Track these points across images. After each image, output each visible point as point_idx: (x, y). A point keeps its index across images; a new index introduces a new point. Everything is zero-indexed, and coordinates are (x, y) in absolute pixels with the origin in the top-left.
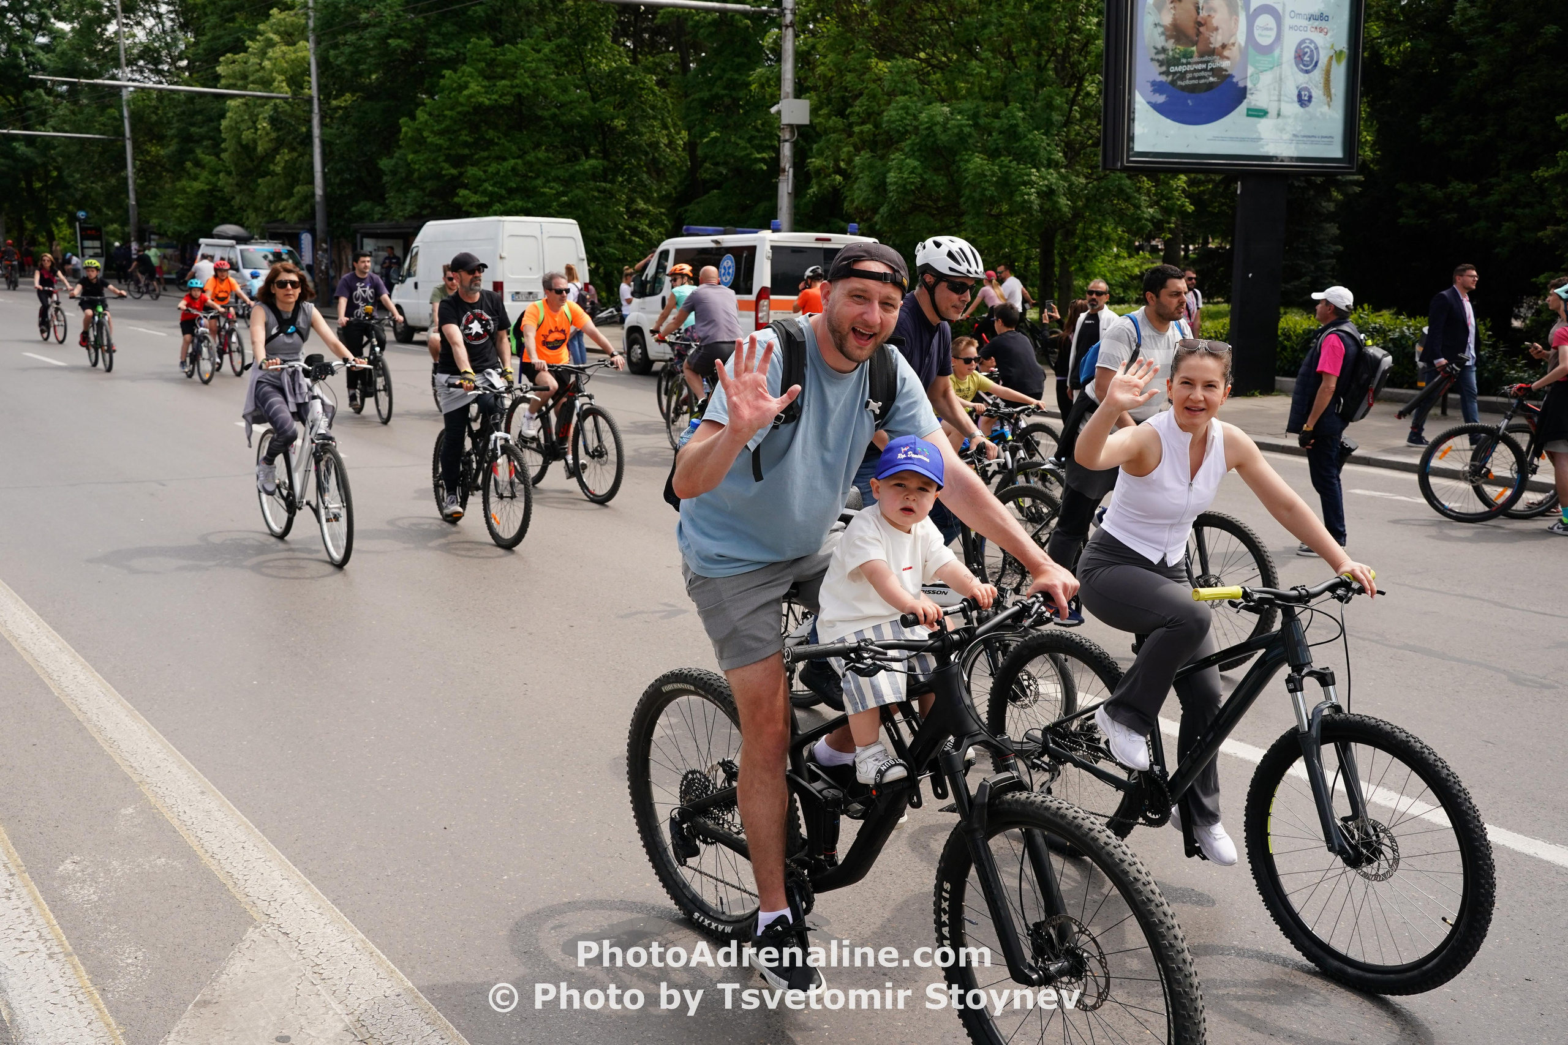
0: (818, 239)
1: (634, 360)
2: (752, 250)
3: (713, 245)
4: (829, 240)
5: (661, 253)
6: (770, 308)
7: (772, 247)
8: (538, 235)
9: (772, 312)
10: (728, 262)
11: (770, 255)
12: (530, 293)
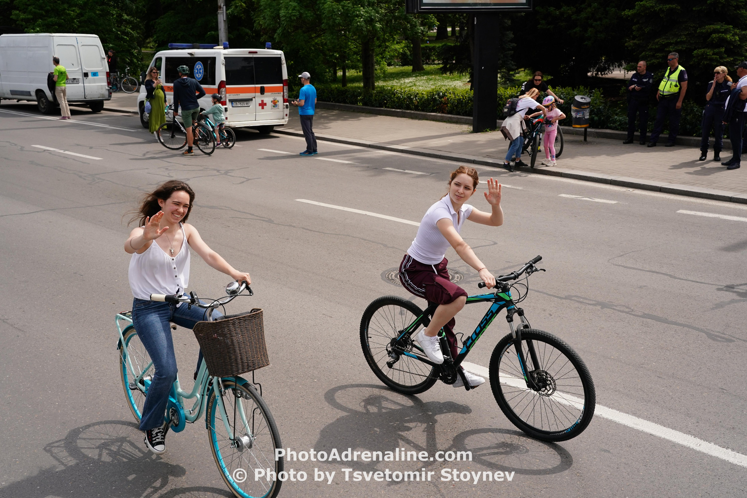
0: (250, 52)
1: (145, 120)
2: (213, 59)
3: (189, 56)
4: (256, 52)
5: (157, 59)
6: (226, 92)
7: (225, 58)
8: (76, 45)
9: (227, 95)
10: (199, 67)
11: (224, 62)
12: (74, 79)
